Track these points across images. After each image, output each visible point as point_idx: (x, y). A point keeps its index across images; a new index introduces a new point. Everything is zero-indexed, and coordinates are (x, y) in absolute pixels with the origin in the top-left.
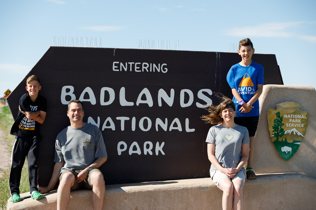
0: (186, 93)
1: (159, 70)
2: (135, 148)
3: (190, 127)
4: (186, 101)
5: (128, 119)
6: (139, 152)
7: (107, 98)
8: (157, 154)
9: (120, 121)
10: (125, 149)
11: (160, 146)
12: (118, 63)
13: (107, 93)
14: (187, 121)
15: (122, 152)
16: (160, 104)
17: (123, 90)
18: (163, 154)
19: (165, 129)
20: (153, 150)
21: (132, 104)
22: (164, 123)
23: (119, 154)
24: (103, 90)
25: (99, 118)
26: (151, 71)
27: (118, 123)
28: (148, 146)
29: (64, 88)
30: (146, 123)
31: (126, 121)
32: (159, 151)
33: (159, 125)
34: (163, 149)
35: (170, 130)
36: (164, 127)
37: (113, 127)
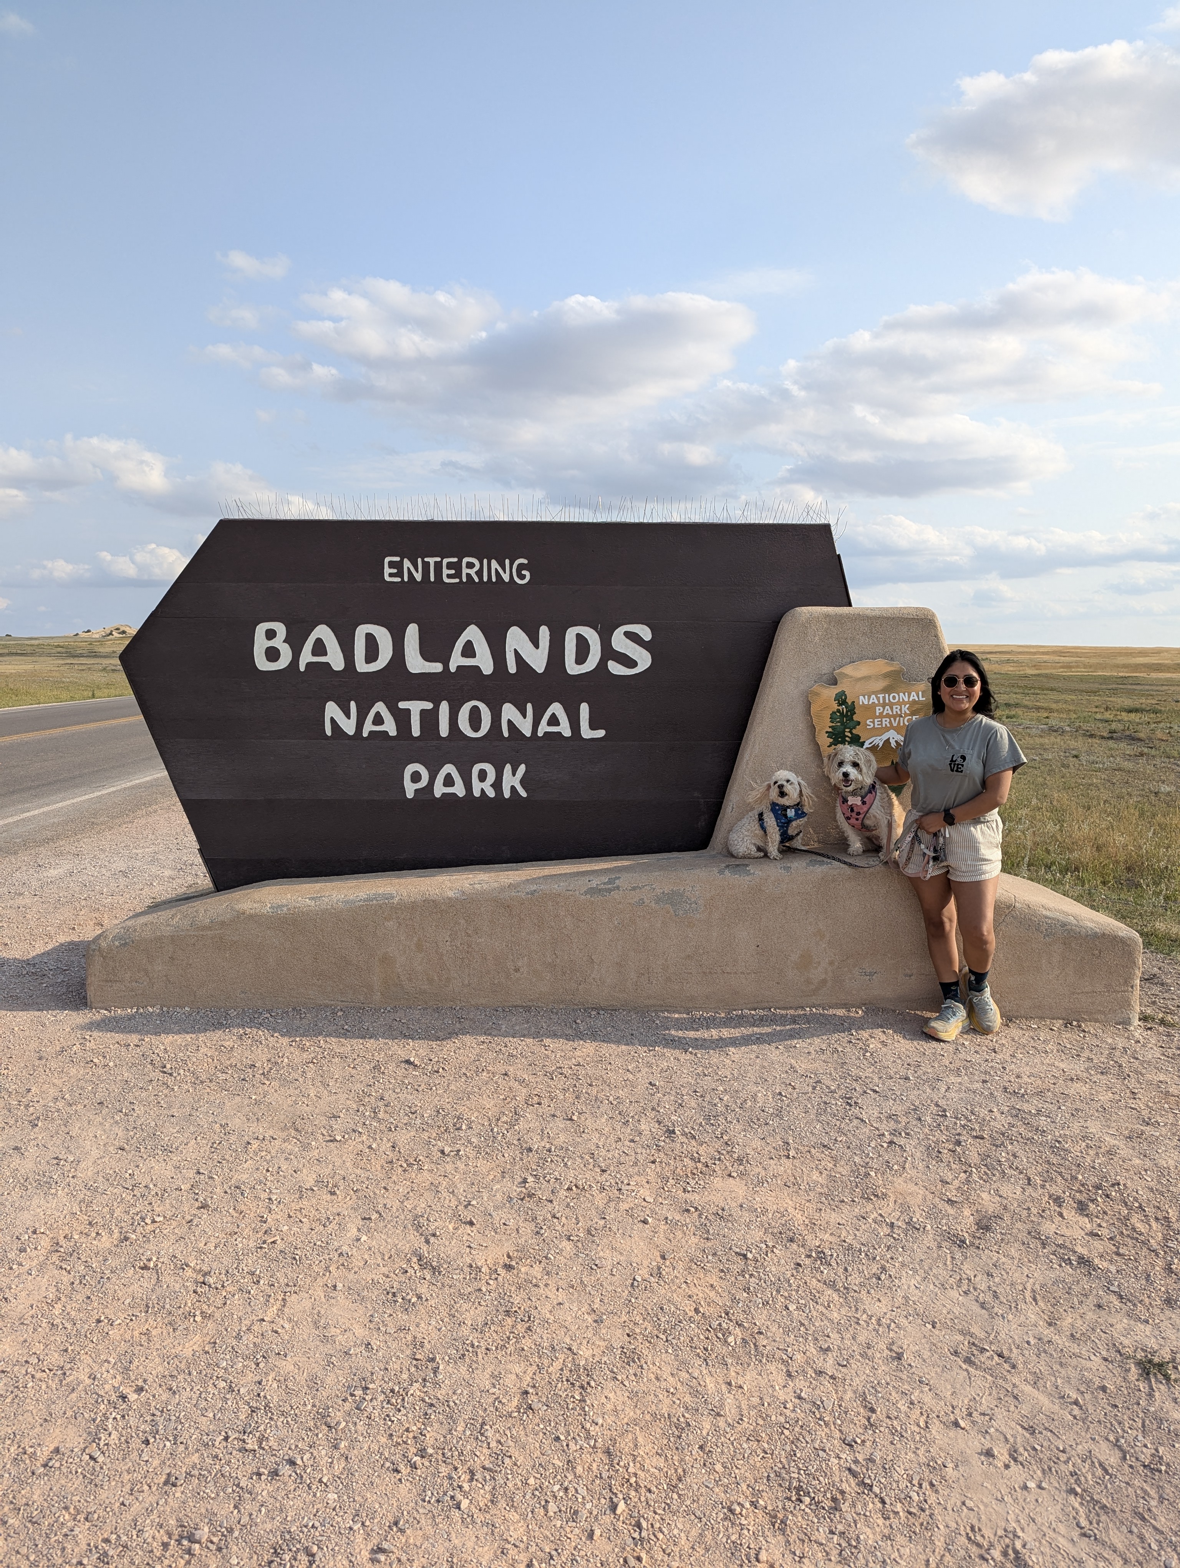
0: (579, 637)
1: (506, 577)
2: (449, 781)
3: (593, 726)
4: (581, 658)
5: (429, 706)
6: (459, 790)
7: (372, 654)
8: (507, 794)
9: (408, 711)
10: (424, 783)
11: (514, 775)
12: (397, 559)
13: (371, 640)
14: (584, 708)
15: (416, 790)
16: (512, 668)
17: (412, 632)
18: (524, 794)
19: (527, 732)
20: (497, 785)
21: (437, 667)
22: (525, 716)
23: (410, 795)
24: (362, 630)
25: (353, 704)
26: (485, 579)
27: (403, 718)
28: (483, 776)
29: (261, 629)
30: (475, 716)
31: (423, 712)
32: (513, 788)
33: (510, 722)
34: (522, 782)
35: (540, 734)
36: (525, 727)
37: (390, 727)
